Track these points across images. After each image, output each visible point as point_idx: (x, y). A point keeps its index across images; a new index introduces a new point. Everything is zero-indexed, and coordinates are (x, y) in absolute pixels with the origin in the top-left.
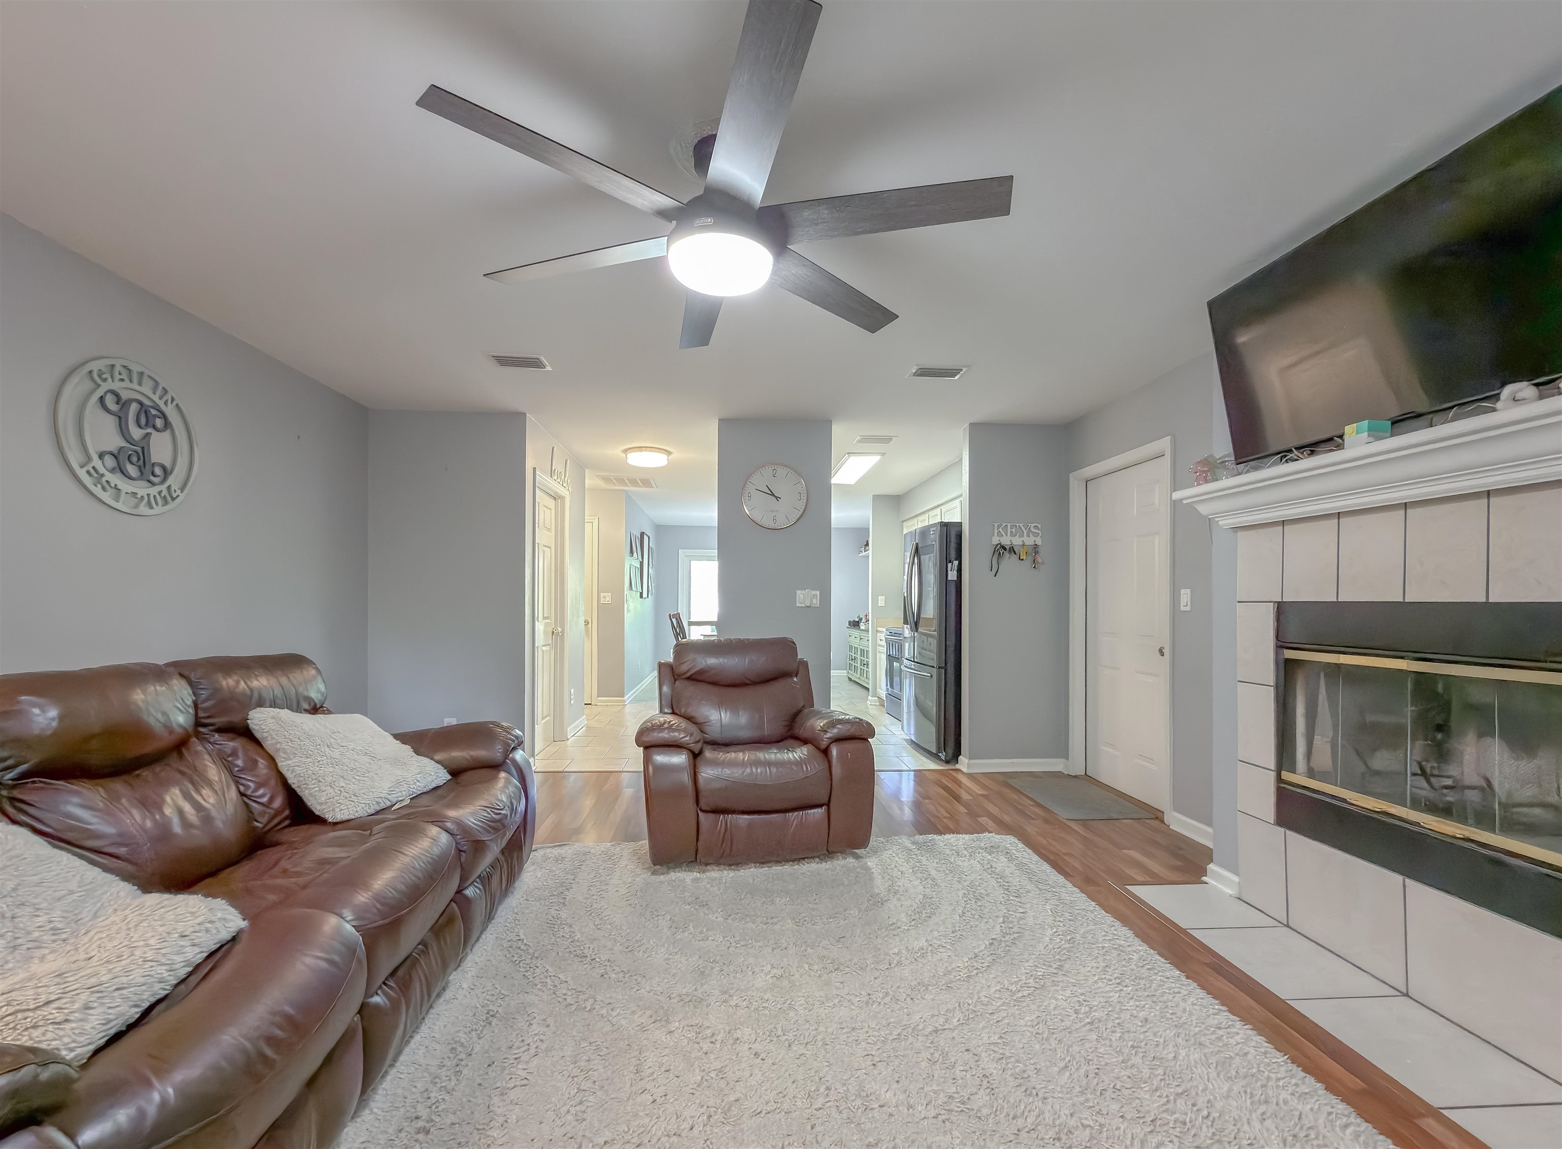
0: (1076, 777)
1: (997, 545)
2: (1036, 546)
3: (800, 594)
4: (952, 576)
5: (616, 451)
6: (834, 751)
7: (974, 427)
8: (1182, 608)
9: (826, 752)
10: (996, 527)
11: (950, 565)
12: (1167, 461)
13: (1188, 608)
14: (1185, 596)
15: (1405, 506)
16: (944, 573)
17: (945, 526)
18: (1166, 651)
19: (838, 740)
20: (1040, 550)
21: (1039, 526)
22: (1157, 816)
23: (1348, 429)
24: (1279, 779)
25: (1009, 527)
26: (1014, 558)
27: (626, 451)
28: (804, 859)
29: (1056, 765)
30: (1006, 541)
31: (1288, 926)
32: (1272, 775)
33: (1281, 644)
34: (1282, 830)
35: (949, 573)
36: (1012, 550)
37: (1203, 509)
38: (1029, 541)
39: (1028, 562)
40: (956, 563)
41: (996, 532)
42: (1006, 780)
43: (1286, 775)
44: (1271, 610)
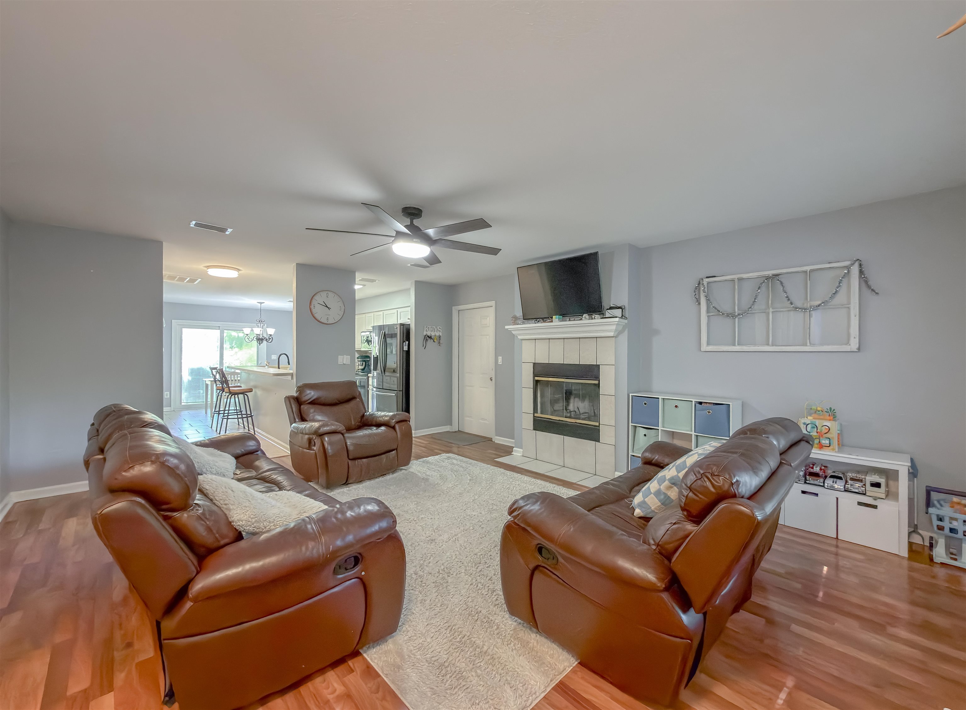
0: (455, 432)
1: (425, 336)
2: (440, 337)
3: (340, 358)
4: (406, 348)
5: (201, 266)
6: (397, 427)
7: (416, 281)
8: (499, 363)
9: (394, 428)
10: (425, 328)
11: (404, 343)
12: (493, 308)
13: (501, 363)
14: (500, 359)
15: (564, 338)
16: (402, 347)
17: (402, 325)
18: (493, 379)
19: (398, 422)
20: (441, 338)
21: (441, 328)
22: (490, 440)
23: (554, 317)
24: (534, 416)
25: (430, 328)
26: (432, 341)
27: (208, 267)
28: (384, 475)
29: (446, 428)
30: (429, 334)
31: (536, 459)
32: (532, 415)
33: (535, 375)
34: (535, 431)
35: (404, 347)
36: (430, 337)
37: (513, 332)
38: (437, 334)
39: (436, 343)
40: (407, 342)
41: (425, 329)
42: (432, 437)
43: (536, 415)
44: (532, 364)
